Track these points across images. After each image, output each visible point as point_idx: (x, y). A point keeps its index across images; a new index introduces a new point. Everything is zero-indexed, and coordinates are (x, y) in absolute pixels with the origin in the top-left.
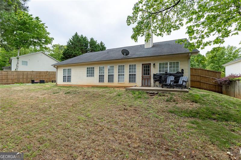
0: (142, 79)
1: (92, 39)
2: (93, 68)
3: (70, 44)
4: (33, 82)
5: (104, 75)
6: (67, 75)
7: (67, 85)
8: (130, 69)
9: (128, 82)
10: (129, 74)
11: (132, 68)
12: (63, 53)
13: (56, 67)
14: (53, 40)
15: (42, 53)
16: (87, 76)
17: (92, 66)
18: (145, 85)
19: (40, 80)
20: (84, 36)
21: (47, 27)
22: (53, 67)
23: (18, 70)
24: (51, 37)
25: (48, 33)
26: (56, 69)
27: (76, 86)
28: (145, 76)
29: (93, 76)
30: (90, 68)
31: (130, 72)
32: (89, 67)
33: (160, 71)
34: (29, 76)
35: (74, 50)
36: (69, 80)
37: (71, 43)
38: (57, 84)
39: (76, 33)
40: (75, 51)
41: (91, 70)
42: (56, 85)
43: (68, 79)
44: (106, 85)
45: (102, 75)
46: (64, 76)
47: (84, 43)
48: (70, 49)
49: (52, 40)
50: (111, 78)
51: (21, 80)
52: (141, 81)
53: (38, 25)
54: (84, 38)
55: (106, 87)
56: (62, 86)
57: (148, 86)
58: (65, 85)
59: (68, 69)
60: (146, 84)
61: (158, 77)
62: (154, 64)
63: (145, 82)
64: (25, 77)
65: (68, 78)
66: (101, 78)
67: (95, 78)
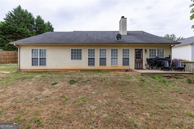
0: (135, 63)
1: (39, 17)
2: (81, 50)
6: (39, 57)
7: (40, 69)
8: (123, 53)
9: (122, 65)
10: (123, 58)
11: (126, 52)
16: (72, 59)
18: (137, 68)
20: (29, 12)
28: (137, 59)
29: (81, 59)
30: (75, 50)
31: (123, 56)
32: (74, 48)
33: (150, 56)
36: (43, 64)
38: (19, 68)
40: (19, 27)
42: (19, 70)
43: (40, 62)
50: (103, 61)
52: (134, 64)
55: (99, 71)
56: (30, 70)
57: (140, 68)
60: (139, 67)
61: (154, 61)
62: (146, 50)
63: (137, 65)
66: (91, 61)
67: (83, 61)
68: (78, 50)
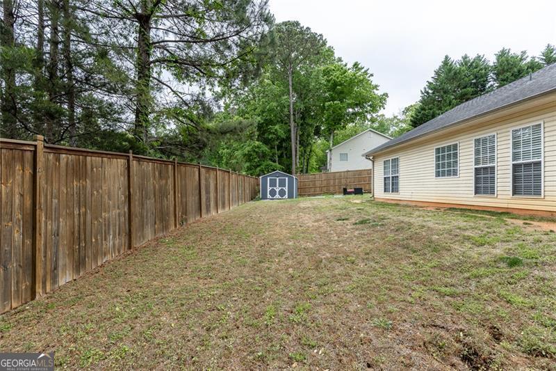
2: (455, 147)
3: (428, 93)
4: (345, 192)
5: (493, 168)
6: (391, 176)
7: (392, 200)
12: (411, 121)
13: (371, 158)
14: (387, 99)
15: (370, 132)
16: (438, 174)
17: (450, 143)
19: (355, 189)
20: (472, 56)
21: (372, 75)
22: (364, 158)
23: (332, 171)
24: (382, 94)
25: (376, 87)
26: (371, 162)
27: (410, 204)
29: (455, 173)
30: (443, 148)
32: (441, 145)
34: (343, 181)
35: (438, 106)
36: (395, 189)
37: (430, 91)
38: (373, 196)
39: (447, 57)
41: (449, 156)
42: (372, 199)
43: (393, 185)
44: (505, 206)
45: (486, 168)
46: (385, 178)
47: (472, 77)
48: (427, 108)
49: (385, 100)
50: (526, 177)
51: (332, 189)
53: (356, 78)
54: (473, 62)
56: (382, 201)
58: (388, 199)
59: (392, 160)
64: (336, 184)
65: (393, 183)
66: (484, 179)
67: (461, 179)
68: (449, 147)
